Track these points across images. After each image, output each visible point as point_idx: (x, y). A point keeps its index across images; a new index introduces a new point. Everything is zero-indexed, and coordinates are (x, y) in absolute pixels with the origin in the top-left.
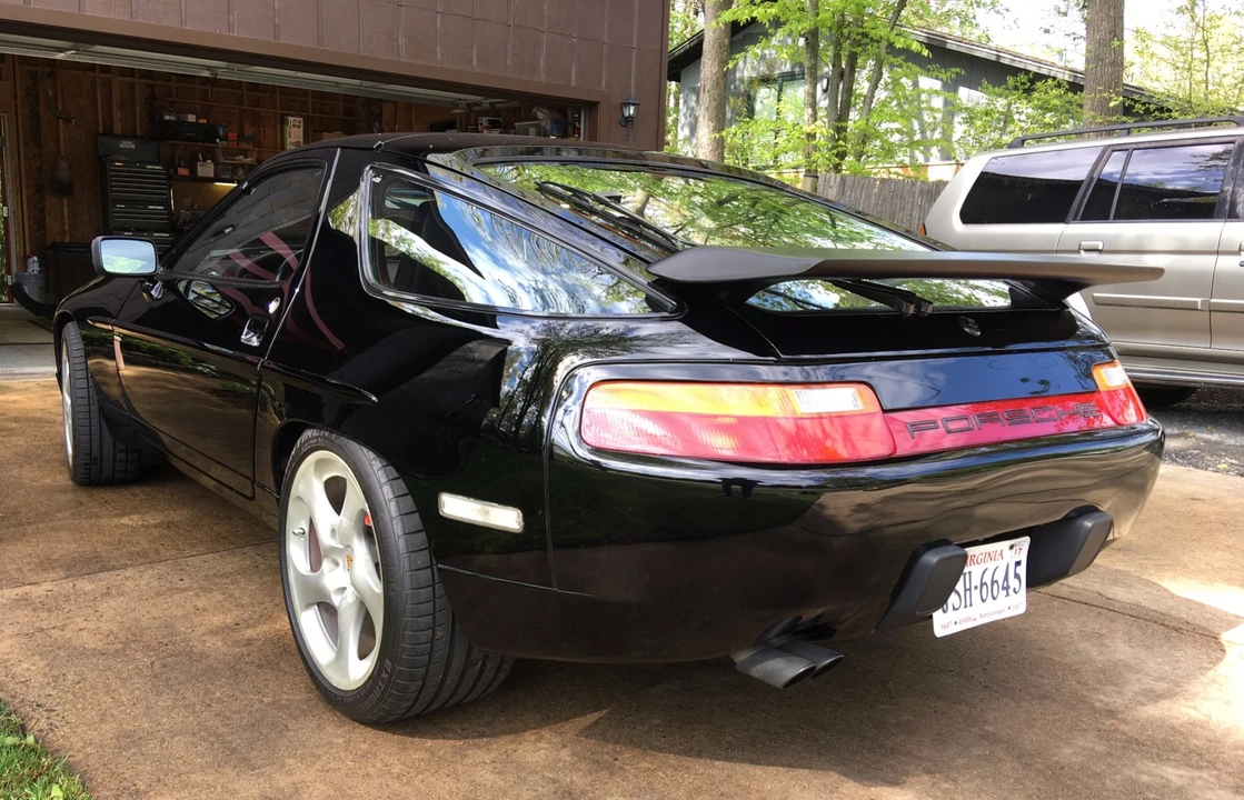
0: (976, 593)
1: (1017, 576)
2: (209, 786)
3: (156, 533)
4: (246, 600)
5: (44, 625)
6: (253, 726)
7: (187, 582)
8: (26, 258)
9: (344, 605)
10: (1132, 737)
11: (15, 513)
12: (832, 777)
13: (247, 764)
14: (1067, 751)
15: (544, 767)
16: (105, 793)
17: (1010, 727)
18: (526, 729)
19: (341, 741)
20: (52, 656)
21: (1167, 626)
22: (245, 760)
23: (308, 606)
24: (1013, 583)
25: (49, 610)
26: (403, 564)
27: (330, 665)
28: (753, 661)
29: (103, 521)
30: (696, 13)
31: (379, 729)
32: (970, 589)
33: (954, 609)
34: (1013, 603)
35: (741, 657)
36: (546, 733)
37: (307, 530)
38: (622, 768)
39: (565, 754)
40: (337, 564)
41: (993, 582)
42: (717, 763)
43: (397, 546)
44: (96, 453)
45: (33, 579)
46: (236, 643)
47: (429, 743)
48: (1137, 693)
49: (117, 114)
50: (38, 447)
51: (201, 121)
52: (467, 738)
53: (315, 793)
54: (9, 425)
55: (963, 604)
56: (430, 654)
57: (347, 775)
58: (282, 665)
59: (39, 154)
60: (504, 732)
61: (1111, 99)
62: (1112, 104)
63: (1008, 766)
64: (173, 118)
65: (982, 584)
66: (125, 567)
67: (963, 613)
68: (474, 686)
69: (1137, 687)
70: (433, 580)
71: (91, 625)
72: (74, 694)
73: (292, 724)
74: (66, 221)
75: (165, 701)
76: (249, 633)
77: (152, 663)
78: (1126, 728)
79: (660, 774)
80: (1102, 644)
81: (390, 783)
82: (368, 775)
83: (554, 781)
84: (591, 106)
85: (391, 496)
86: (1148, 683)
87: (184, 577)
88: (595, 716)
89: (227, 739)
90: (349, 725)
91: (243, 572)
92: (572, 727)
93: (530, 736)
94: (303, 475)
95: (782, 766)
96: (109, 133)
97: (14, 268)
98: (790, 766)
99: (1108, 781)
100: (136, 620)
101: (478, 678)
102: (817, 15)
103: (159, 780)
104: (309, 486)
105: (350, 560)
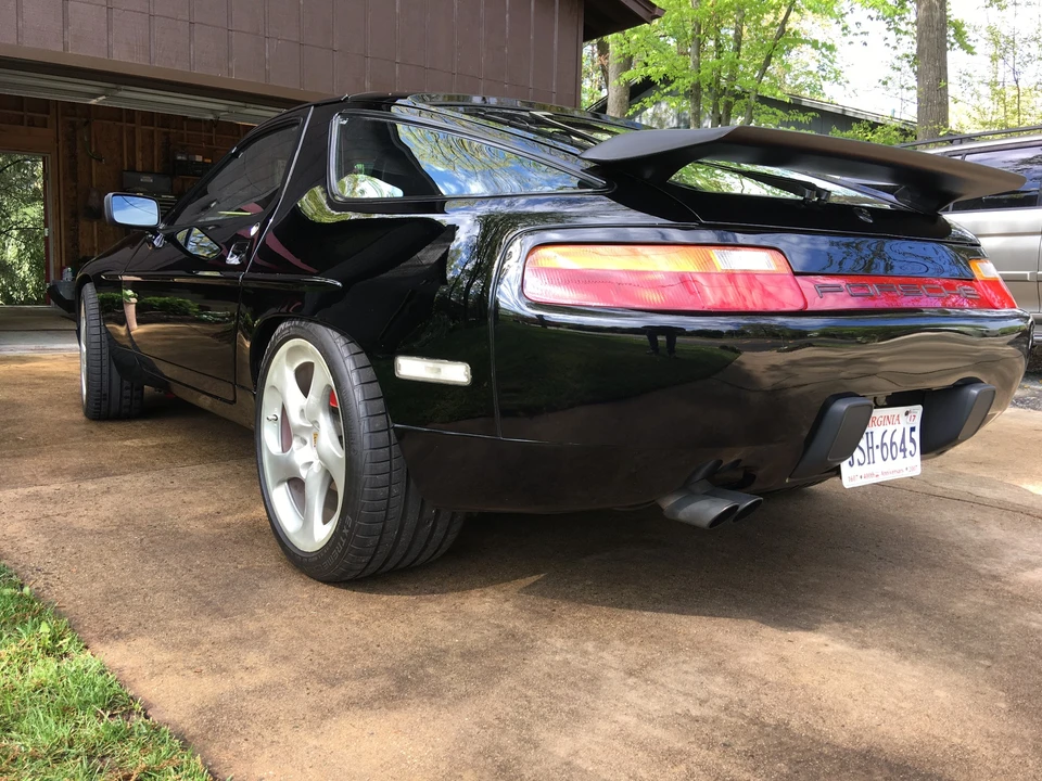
0: (877, 452)
1: (912, 440)
2: (185, 629)
3: (153, 451)
4: (226, 496)
5: (50, 513)
6: (228, 585)
7: (177, 484)
8: (62, 269)
9: (311, 474)
10: (1016, 595)
11: (35, 437)
12: (752, 624)
13: (219, 612)
14: (961, 605)
15: (490, 616)
16: (90, 634)
17: (907, 588)
18: (472, 587)
19: (306, 596)
20: (54, 534)
21: (1032, 516)
22: (218, 610)
23: (280, 482)
24: (909, 446)
25: (56, 503)
26: (363, 427)
27: (296, 533)
28: (679, 505)
29: (108, 443)
30: (600, 89)
31: (340, 587)
32: (872, 448)
33: (860, 464)
34: (909, 465)
35: (668, 503)
36: (490, 590)
37: (279, 417)
38: (559, 617)
39: (508, 606)
40: (305, 442)
41: (892, 443)
42: (645, 613)
43: (358, 411)
44: (105, 390)
45: (44, 482)
46: (217, 526)
47: (385, 598)
48: (1016, 563)
49: (139, 155)
50: (59, 395)
51: (206, 161)
52: (419, 594)
53: (281, 635)
54: (37, 381)
55: (867, 461)
56: (387, 510)
57: (311, 622)
58: (256, 541)
59: (76, 187)
60: (453, 590)
61: (940, 130)
62: (941, 133)
63: (909, 616)
64: (184, 158)
65: (883, 444)
66: (125, 474)
67: (866, 469)
68: (426, 546)
69: (1014, 558)
70: (390, 441)
71: (91, 513)
72: (70, 562)
73: (262, 583)
74: (96, 240)
75: (151, 566)
76: (228, 519)
77: (142, 540)
78: (1010, 589)
79: (595, 621)
80: (978, 528)
81: (349, 627)
82: (330, 621)
83: (498, 626)
85: (353, 368)
86: (1024, 556)
87: (175, 481)
88: (535, 578)
89: (204, 594)
90: (314, 585)
91: (226, 477)
92: (513, 587)
93: (476, 593)
94: (276, 365)
95: (705, 615)
96: (132, 169)
97: (52, 277)
98: (712, 615)
99: (1002, 628)
100: (130, 509)
101: (430, 537)
102: (699, 72)
103: (140, 624)
104: (281, 375)
105: (316, 436)
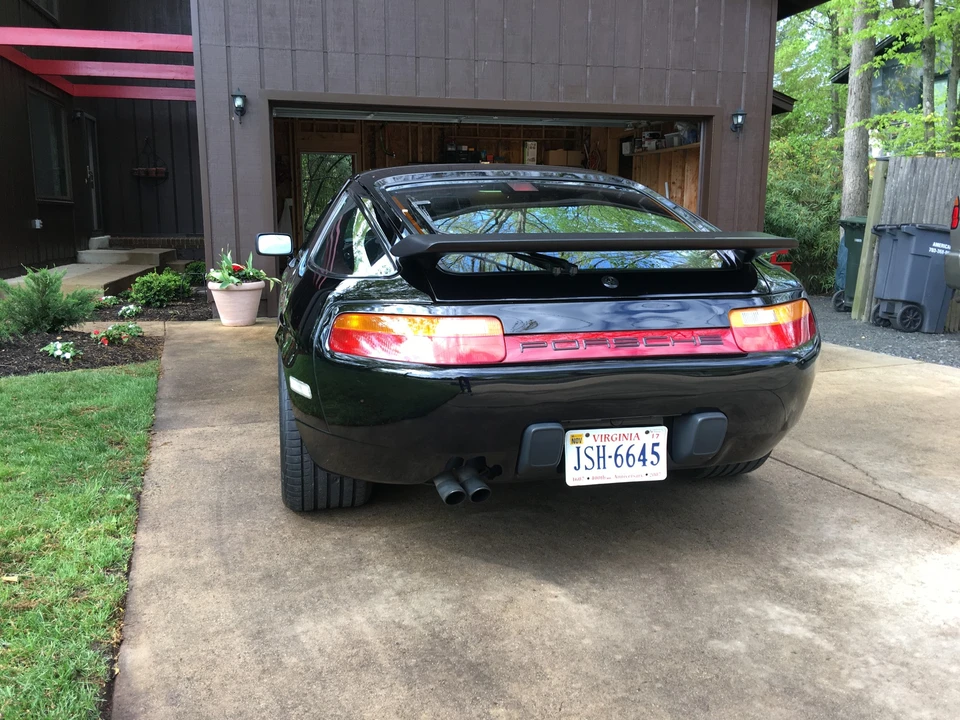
0: (610, 460)
1: (655, 453)
16: (144, 525)
24: (651, 457)
32: (604, 457)
33: (586, 468)
34: (651, 472)
41: (629, 455)
49: (420, 149)
51: (471, 150)
55: (596, 466)
56: (302, 470)
64: (454, 149)
65: (617, 455)
66: (265, 421)
67: (596, 472)
68: (342, 494)
71: (218, 449)
84: (708, 119)
100: (241, 448)
101: (341, 489)
